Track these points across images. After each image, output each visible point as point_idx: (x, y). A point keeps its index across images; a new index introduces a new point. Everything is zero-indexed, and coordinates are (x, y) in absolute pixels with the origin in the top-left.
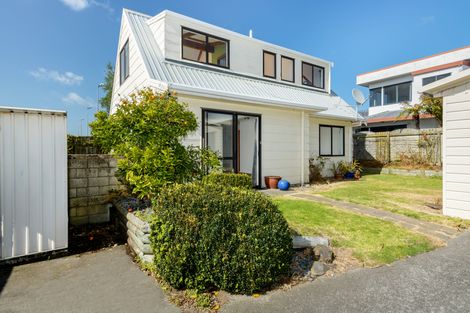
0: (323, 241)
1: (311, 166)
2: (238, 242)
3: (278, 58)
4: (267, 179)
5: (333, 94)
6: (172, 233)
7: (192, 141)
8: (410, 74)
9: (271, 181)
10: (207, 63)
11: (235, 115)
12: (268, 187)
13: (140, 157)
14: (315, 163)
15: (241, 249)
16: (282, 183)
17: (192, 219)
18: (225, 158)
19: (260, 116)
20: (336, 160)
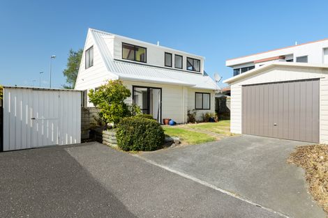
0: (178, 139)
1: (189, 115)
2: (146, 134)
3: (173, 56)
4: (164, 120)
5: (205, 74)
6: (125, 133)
7: (129, 101)
8: (253, 62)
9: (166, 121)
10: (135, 60)
11: (148, 88)
12: (165, 124)
13: (109, 108)
14: (191, 113)
15: (147, 137)
16: (171, 122)
17: (132, 128)
18: (143, 110)
19: (161, 89)
20: (205, 112)
